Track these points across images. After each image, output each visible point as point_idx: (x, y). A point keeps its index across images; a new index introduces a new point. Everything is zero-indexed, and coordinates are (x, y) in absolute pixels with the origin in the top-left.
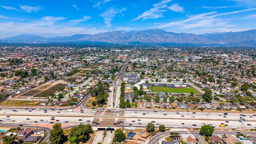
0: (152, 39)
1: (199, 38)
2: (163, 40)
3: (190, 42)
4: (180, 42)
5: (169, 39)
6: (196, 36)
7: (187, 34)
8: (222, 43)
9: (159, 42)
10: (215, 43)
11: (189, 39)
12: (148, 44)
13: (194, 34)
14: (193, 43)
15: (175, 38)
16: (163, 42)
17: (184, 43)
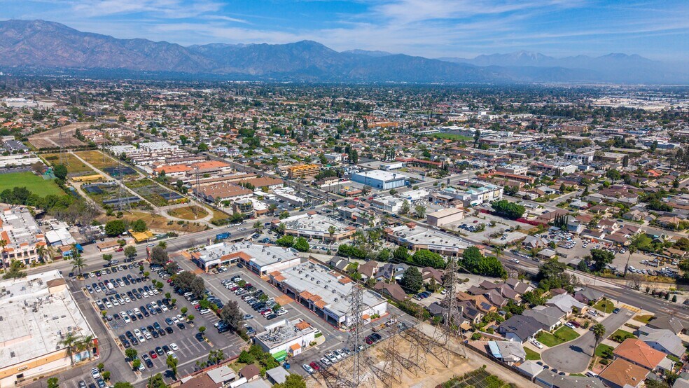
0: (39, 54)
1: (195, 57)
2: (80, 58)
3: (170, 68)
4: (142, 68)
5: (104, 58)
6: (184, 51)
7: (156, 43)
8: (252, 72)
9: (69, 64)
10: (237, 71)
11: (167, 59)
12: (31, 72)
13: (177, 45)
14: (179, 69)
15: (121, 53)
16: (84, 65)
17: (153, 70)
